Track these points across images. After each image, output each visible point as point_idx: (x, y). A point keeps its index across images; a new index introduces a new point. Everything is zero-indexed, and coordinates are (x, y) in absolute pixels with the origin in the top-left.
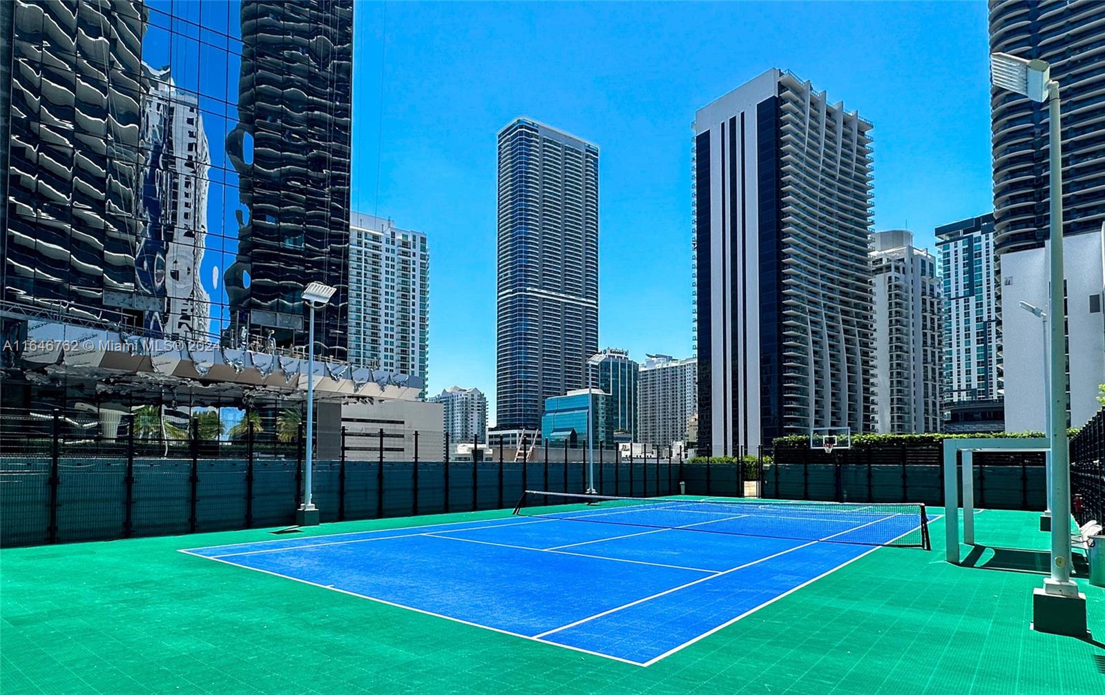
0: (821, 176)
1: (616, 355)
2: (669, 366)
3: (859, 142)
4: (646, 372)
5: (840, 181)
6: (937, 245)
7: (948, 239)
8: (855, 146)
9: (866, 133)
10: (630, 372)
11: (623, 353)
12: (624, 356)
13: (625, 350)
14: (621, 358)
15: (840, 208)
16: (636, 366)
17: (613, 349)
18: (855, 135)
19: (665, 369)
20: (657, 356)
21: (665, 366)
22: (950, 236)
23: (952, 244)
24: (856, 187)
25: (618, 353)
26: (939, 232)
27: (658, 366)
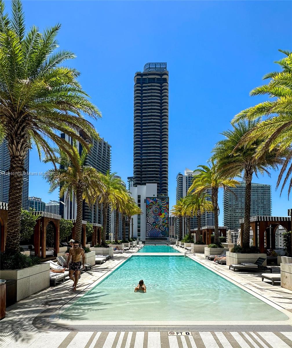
0: (97, 157)
1: (36, 199)
2: (57, 205)
3: (108, 150)
4: (48, 206)
5: (103, 159)
6: (128, 181)
7: (130, 180)
8: (107, 151)
9: (110, 148)
10: (42, 206)
11: (39, 199)
12: (40, 200)
13: (40, 198)
14: (39, 200)
15: (102, 167)
16: (44, 204)
17: (36, 197)
18: (107, 148)
19: (55, 206)
20: (54, 201)
21: (55, 205)
22: (131, 180)
23: (131, 182)
24: (107, 162)
25: (37, 199)
26: (128, 178)
27: (53, 205)
